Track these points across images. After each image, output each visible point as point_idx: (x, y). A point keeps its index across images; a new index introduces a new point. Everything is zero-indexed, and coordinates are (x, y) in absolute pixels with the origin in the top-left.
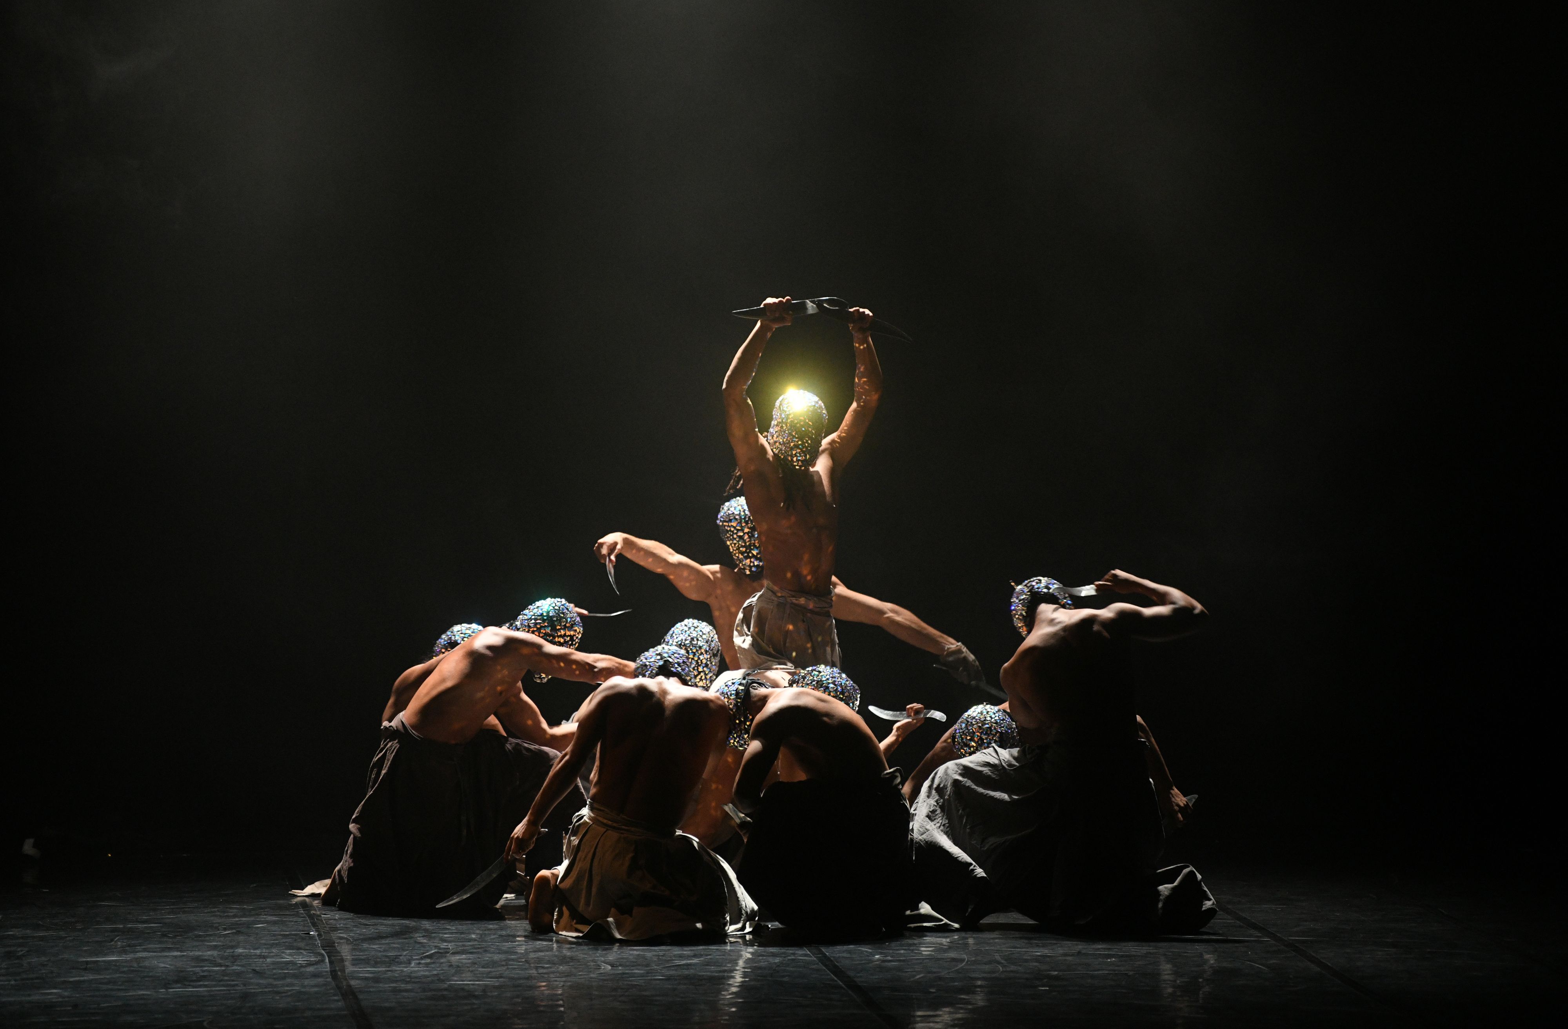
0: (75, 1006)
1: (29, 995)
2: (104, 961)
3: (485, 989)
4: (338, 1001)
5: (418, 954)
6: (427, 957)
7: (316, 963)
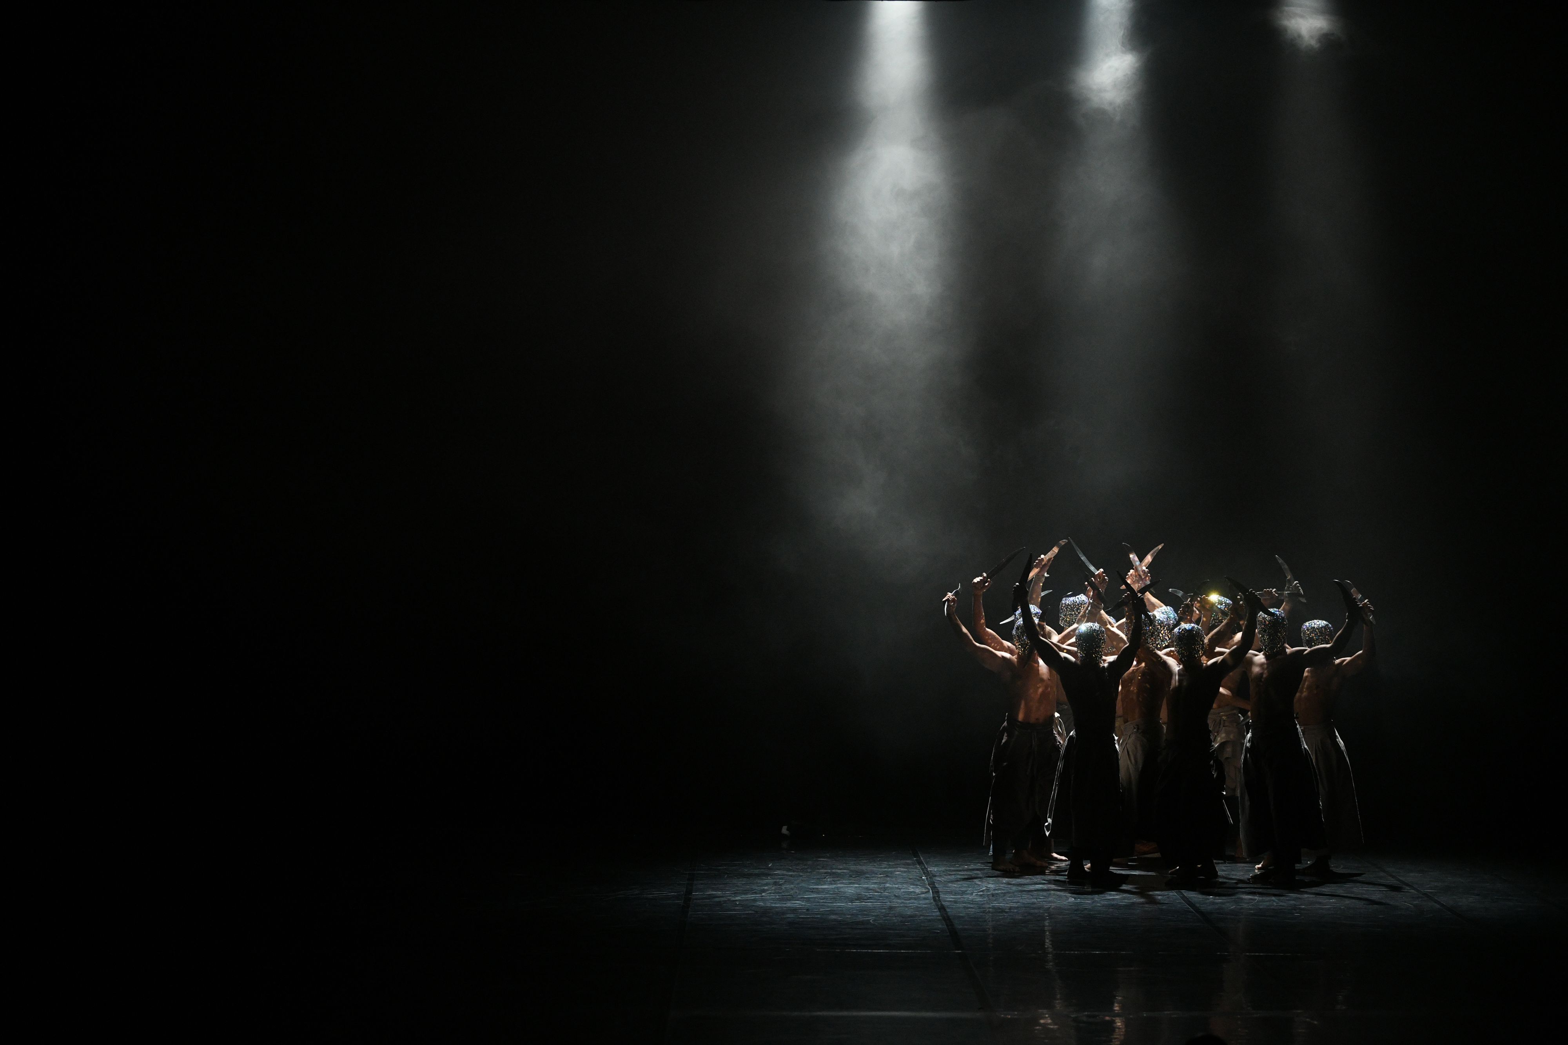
0: (808, 910)
1: (785, 904)
2: (821, 888)
3: (1010, 908)
4: (937, 912)
5: (976, 890)
6: (981, 891)
7: (926, 893)
